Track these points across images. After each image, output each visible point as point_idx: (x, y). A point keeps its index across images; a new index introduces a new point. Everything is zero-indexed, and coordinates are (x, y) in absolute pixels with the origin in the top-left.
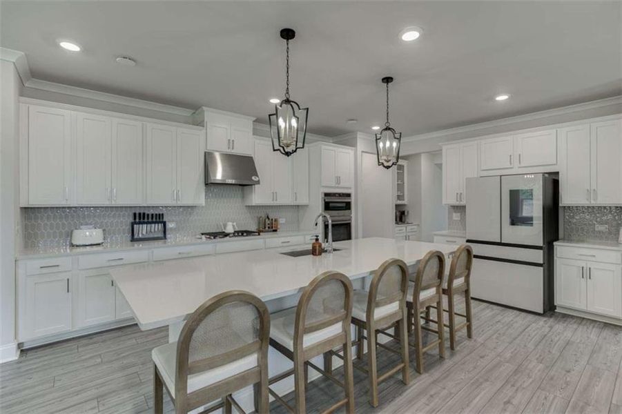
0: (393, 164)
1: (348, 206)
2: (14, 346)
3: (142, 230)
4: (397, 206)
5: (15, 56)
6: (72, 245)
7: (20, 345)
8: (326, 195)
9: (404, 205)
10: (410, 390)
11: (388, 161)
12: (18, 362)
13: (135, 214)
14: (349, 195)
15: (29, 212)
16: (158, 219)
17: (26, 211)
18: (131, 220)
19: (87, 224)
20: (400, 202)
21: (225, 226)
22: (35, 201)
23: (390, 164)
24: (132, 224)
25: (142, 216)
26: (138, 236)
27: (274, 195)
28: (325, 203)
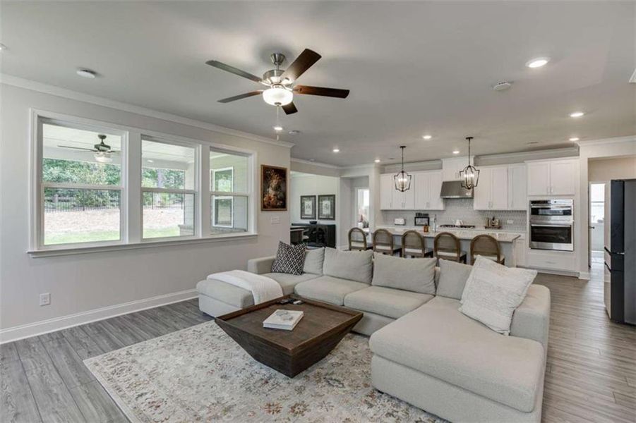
3: (419, 220)
6: (395, 224)
8: (533, 202)
13: (416, 213)
15: (383, 212)
18: (415, 216)
21: (455, 221)
22: (385, 208)
24: (415, 218)
25: (420, 214)
26: (417, 223)
27: (490, 204)
28: (532, 209)
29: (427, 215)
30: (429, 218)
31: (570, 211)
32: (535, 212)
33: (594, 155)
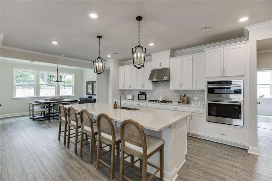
0: (141, 67)
3: (140, 96)
8: (210, 83)
10: (88, 165)
11: (139, 65)
18: (138, 93)
21: (159, 98)
23: (140, 66)
24: (138, 95)
25: (140, 92)
26: (140, 98)
27: (181, 85)
28: (209, 88)
29: (145, 93)
30: (146, 95)
31: (240, 90)
32: (211, 91)
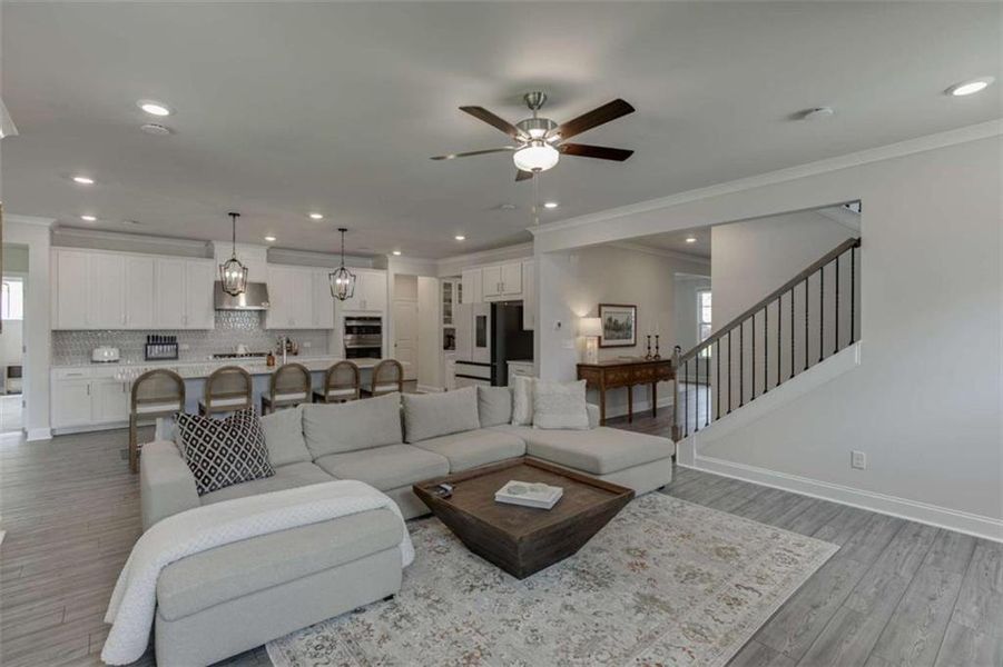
1: (378, 330)
2: (48, 430)
3: (156, 350)
4: (445, 330)
5: (48, 222)
6: (93, 362)
7: (52, 430)
8: (348, 319)
9: (453, 330)
12: (52, 440)
13: (148, 337)
14: (379, 319)
15: (58, 334)
16: (171, 341)
17: (56, 333)
18: (145, 341)
19: (104, 344)
20: (448, 326)
21: (236, 348)
22: (62, 326)
24: (146, 345)
25: (155, 338)
26: (151, 355)
27: (292, 320)
28: (347, 327)
29: (171, 338)
30: (176, 345)
33: (398, 272)
